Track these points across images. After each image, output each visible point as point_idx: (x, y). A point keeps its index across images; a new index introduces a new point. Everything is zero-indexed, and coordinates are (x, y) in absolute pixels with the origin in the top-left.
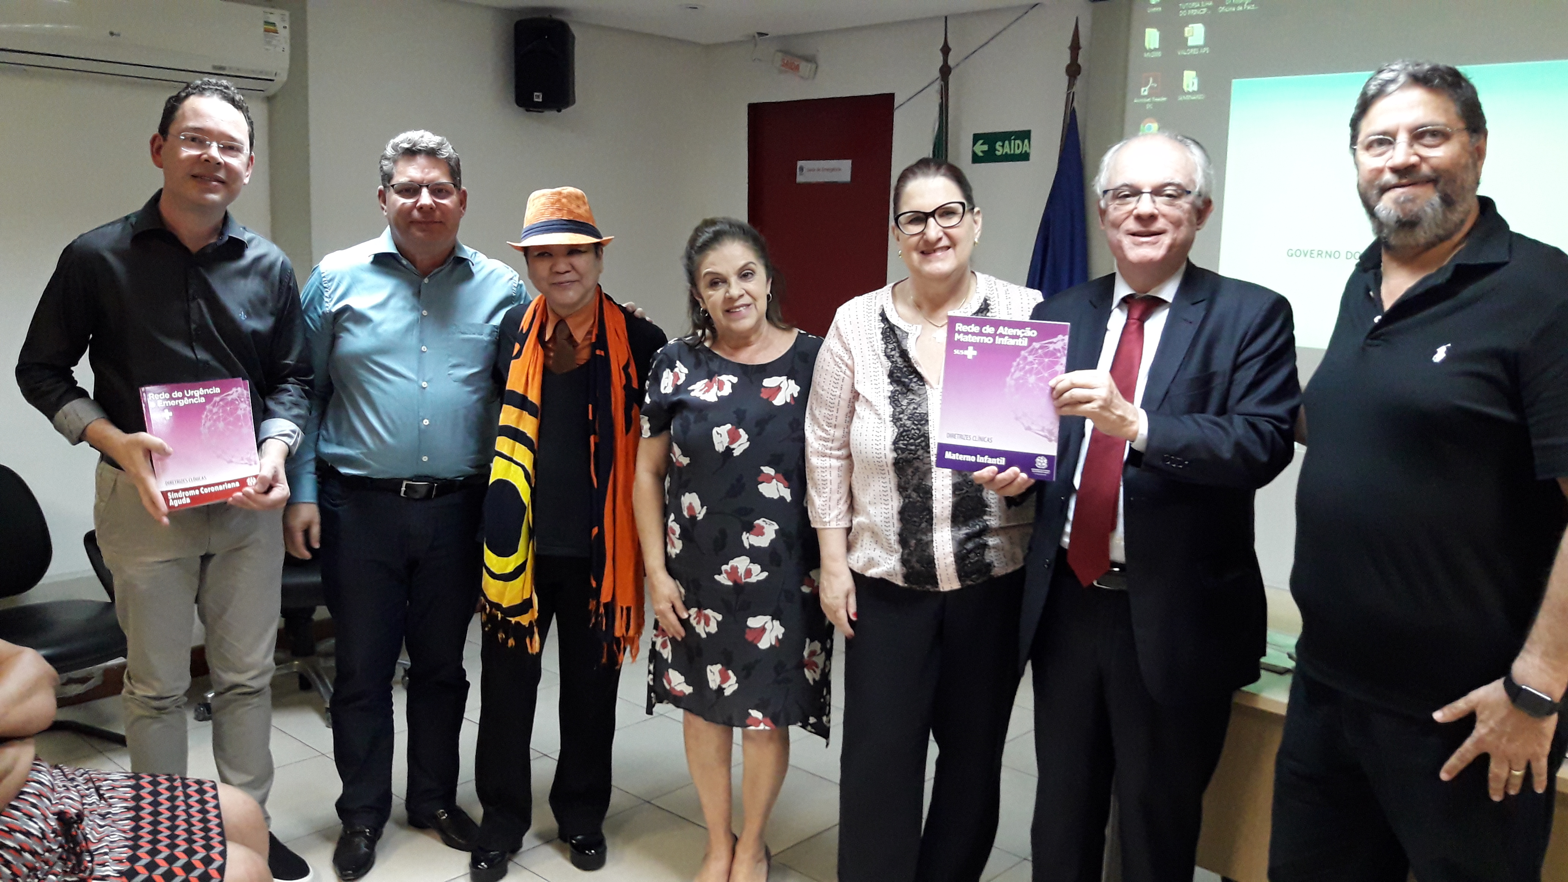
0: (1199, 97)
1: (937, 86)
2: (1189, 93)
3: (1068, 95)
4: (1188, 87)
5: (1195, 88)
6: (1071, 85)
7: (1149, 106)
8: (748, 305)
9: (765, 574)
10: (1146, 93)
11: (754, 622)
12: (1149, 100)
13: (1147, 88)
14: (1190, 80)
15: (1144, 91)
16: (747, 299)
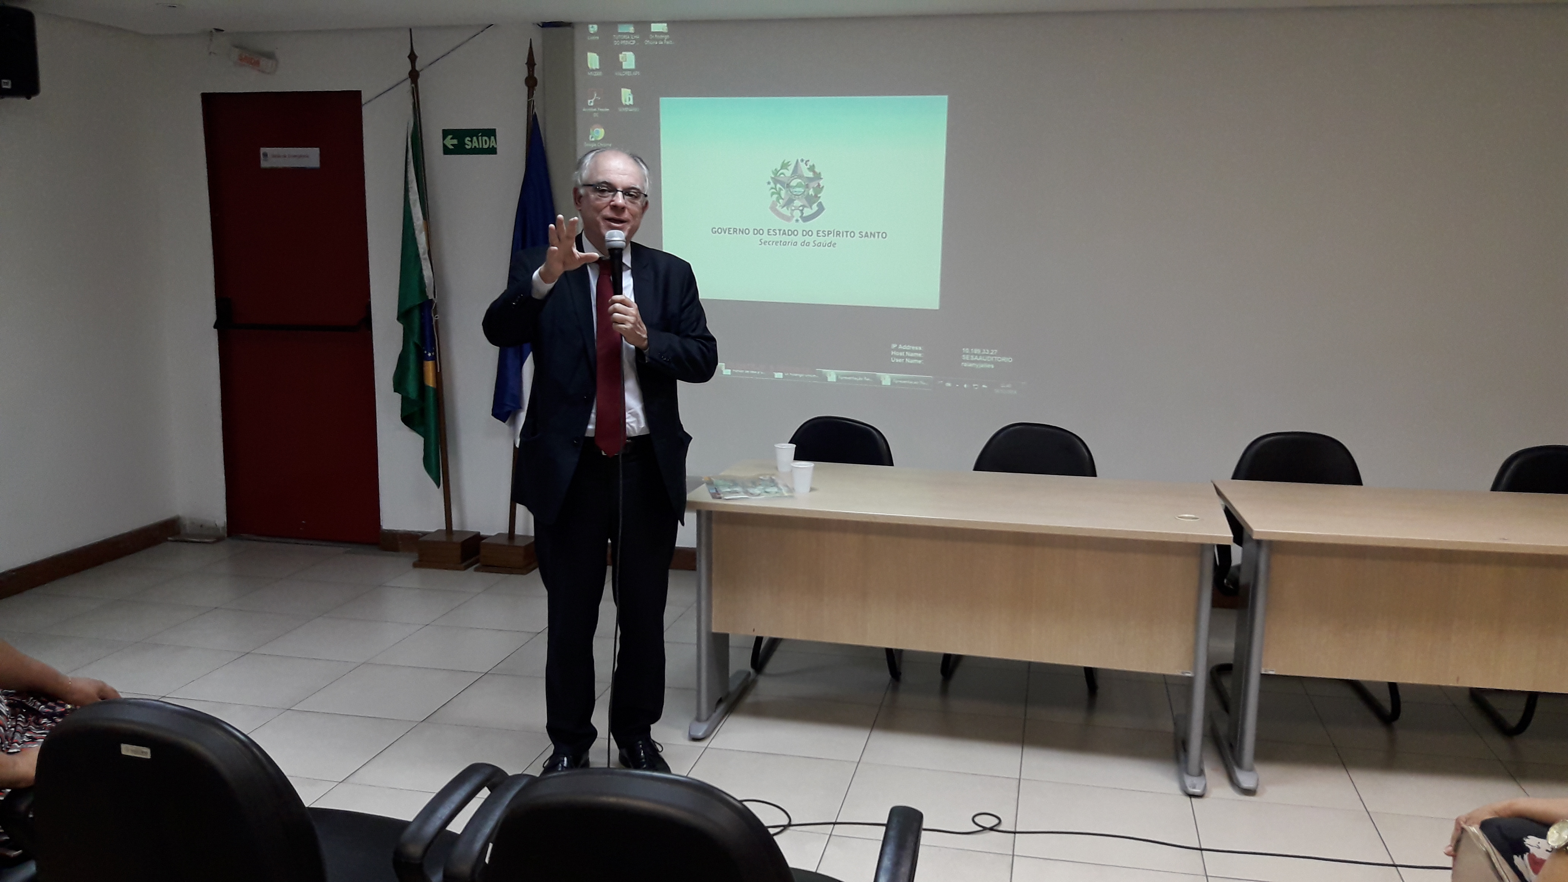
0: (635, 110)
1: (407, 85)
2: (626, 106)
3: (529, 102)
4: (626, 101)
5: (631, 102)
6: (530, 94)
7: (595, 115)
10: (592, 104)
12: (595, 110)
13: (593, 100)
14: (627, 96)
15: (591, 103)
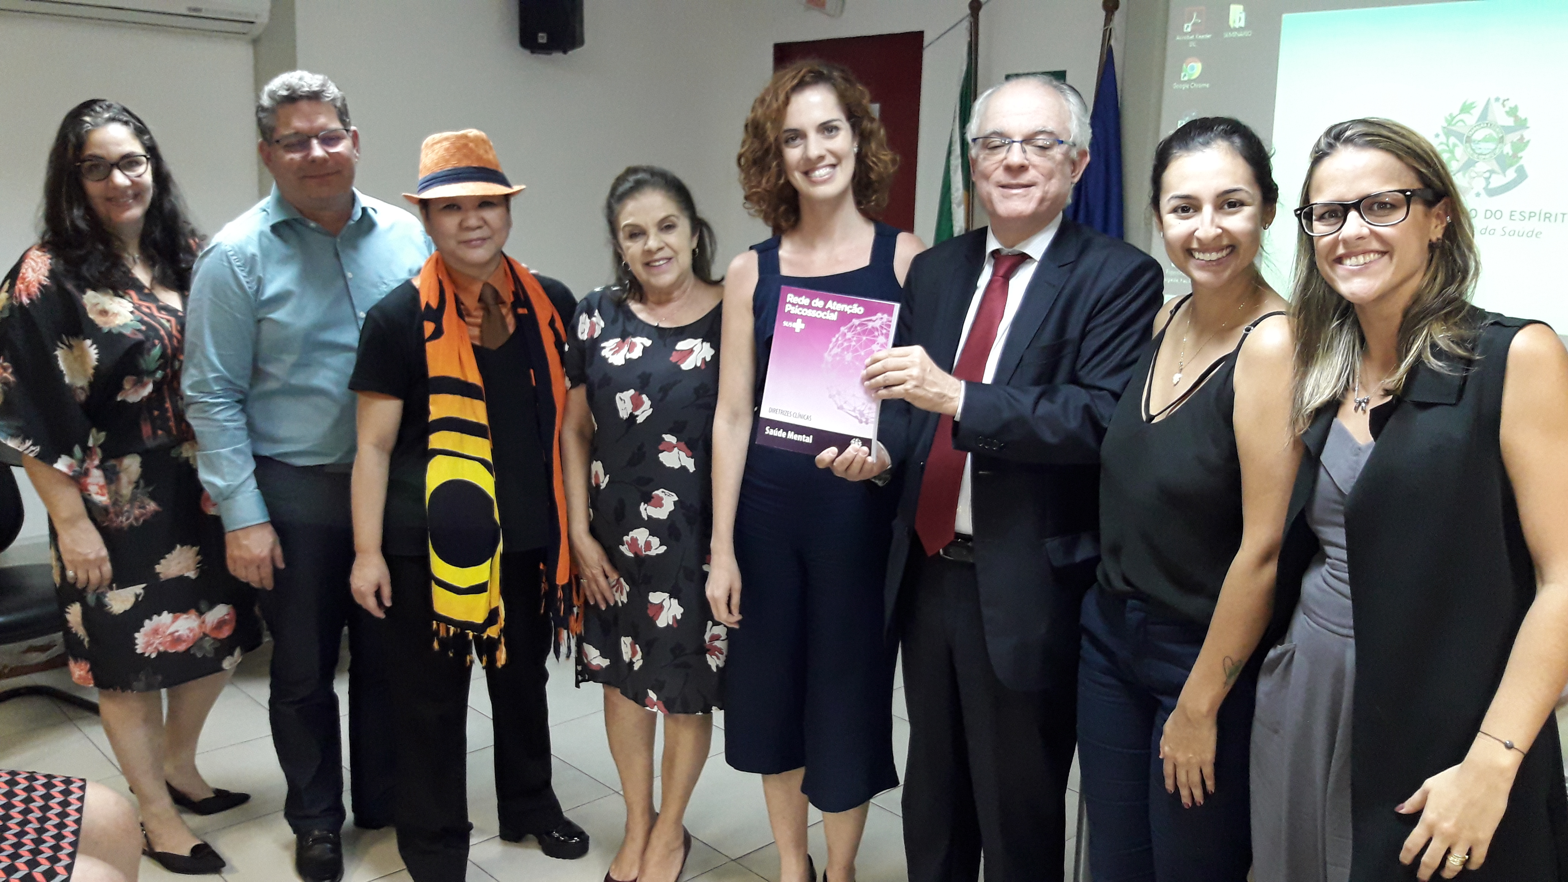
0: (1247, 34)
1: (966, 24)
2: (1235, 29)
3: (1105, 31)
5: (1242, 24)
6: (1108, 19)
7: (1192, 44)
8: (669, 259)
9: (664, 548)
11: (655, 598)
12: (1192, 37)
14: (1237, 15)
16: (667, 253)
